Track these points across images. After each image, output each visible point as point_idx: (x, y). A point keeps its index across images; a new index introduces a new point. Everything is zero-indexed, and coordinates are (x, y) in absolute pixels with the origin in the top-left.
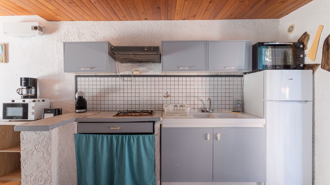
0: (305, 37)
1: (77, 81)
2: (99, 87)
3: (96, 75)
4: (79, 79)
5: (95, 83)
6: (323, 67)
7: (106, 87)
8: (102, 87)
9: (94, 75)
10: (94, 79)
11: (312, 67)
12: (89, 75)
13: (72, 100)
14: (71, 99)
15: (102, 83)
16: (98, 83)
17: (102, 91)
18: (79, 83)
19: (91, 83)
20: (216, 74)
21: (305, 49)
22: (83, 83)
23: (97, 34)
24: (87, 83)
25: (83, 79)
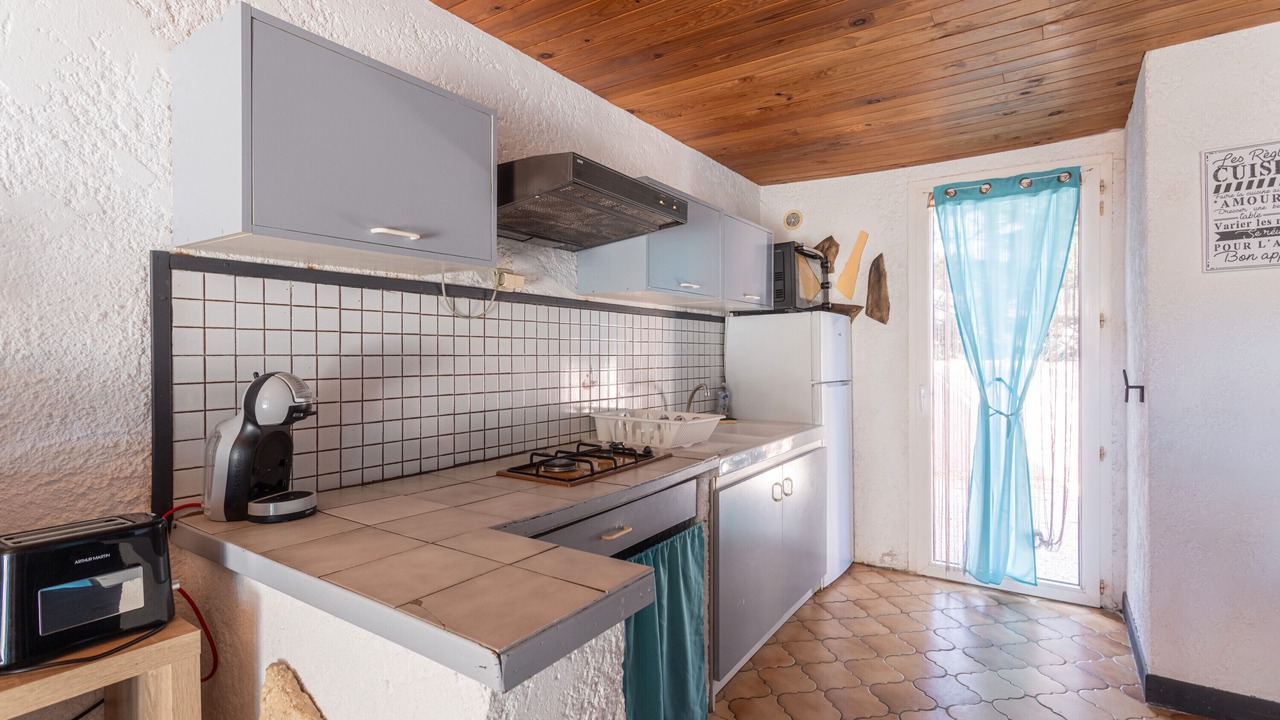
0: (830, 247)
1: (168, 298)
2: (328, 344)
3: (310, 270)
4: (183, 282)
5: (303, 318)
6: (870, 314)
7: (372, 343)
8: (351, 344)
9: (302, 265)
10: (304, 291)
11: (848, 311)
12: (262, 265)
13: (116, 445)
14: (105, 435)
15: (351, 321)
16: (328, 320)
17: (351, 367)
18: (182, 313)
19: (277, 317)
20: (682, 310)
21: (831, 272)
22: (219, 314)
23: (321, 19)
24: (250, 316)
25: (220, 283)
